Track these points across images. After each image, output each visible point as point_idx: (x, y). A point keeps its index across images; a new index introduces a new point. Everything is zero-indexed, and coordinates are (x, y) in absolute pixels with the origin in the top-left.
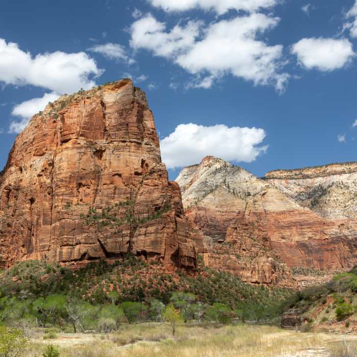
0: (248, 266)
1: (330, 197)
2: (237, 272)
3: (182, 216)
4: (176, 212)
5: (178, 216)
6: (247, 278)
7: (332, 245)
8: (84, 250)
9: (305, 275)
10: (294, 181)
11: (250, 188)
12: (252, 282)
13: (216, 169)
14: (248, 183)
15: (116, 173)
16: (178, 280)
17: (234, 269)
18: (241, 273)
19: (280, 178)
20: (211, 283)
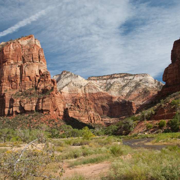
0: (84, 115)
1: (114, 87)
2: (79, 118)
3: (58, 94)
4: (56, 92)
5: (56, 94)
6: (84, 120)
7: (115, 106)
8: (15, 110)
9: (105, 119)
10: (99, 81)
11: (82, 84)
12: (86, 122)
13: (68, 76)
14: (81, 82)
15: (28, 75)
16: (57, 121)
17: (78, 117)
18: (81, 118)
19: (94, 80)
20: (71, 122)
